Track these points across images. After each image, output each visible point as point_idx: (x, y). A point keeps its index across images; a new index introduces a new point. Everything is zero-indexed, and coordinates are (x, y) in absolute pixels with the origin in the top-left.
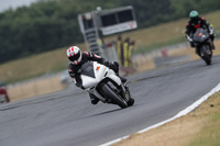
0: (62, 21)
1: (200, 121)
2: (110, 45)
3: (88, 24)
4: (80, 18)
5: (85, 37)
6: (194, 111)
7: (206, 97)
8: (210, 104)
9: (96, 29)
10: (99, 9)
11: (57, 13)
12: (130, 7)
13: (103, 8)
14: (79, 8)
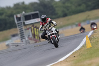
0: (7, 18)
1: (69, 63)
2: (28, 29)
3: (19, 19)
4: (15, 17)
5: (17, 25)
6: (66, 59)
7: (72, 53)
8: (74, 56)
9: (22, 21)
10: (24, 12)
11: (5, 14)
12: (38, 12)
13: (25, 12)
14: (14, 12)
